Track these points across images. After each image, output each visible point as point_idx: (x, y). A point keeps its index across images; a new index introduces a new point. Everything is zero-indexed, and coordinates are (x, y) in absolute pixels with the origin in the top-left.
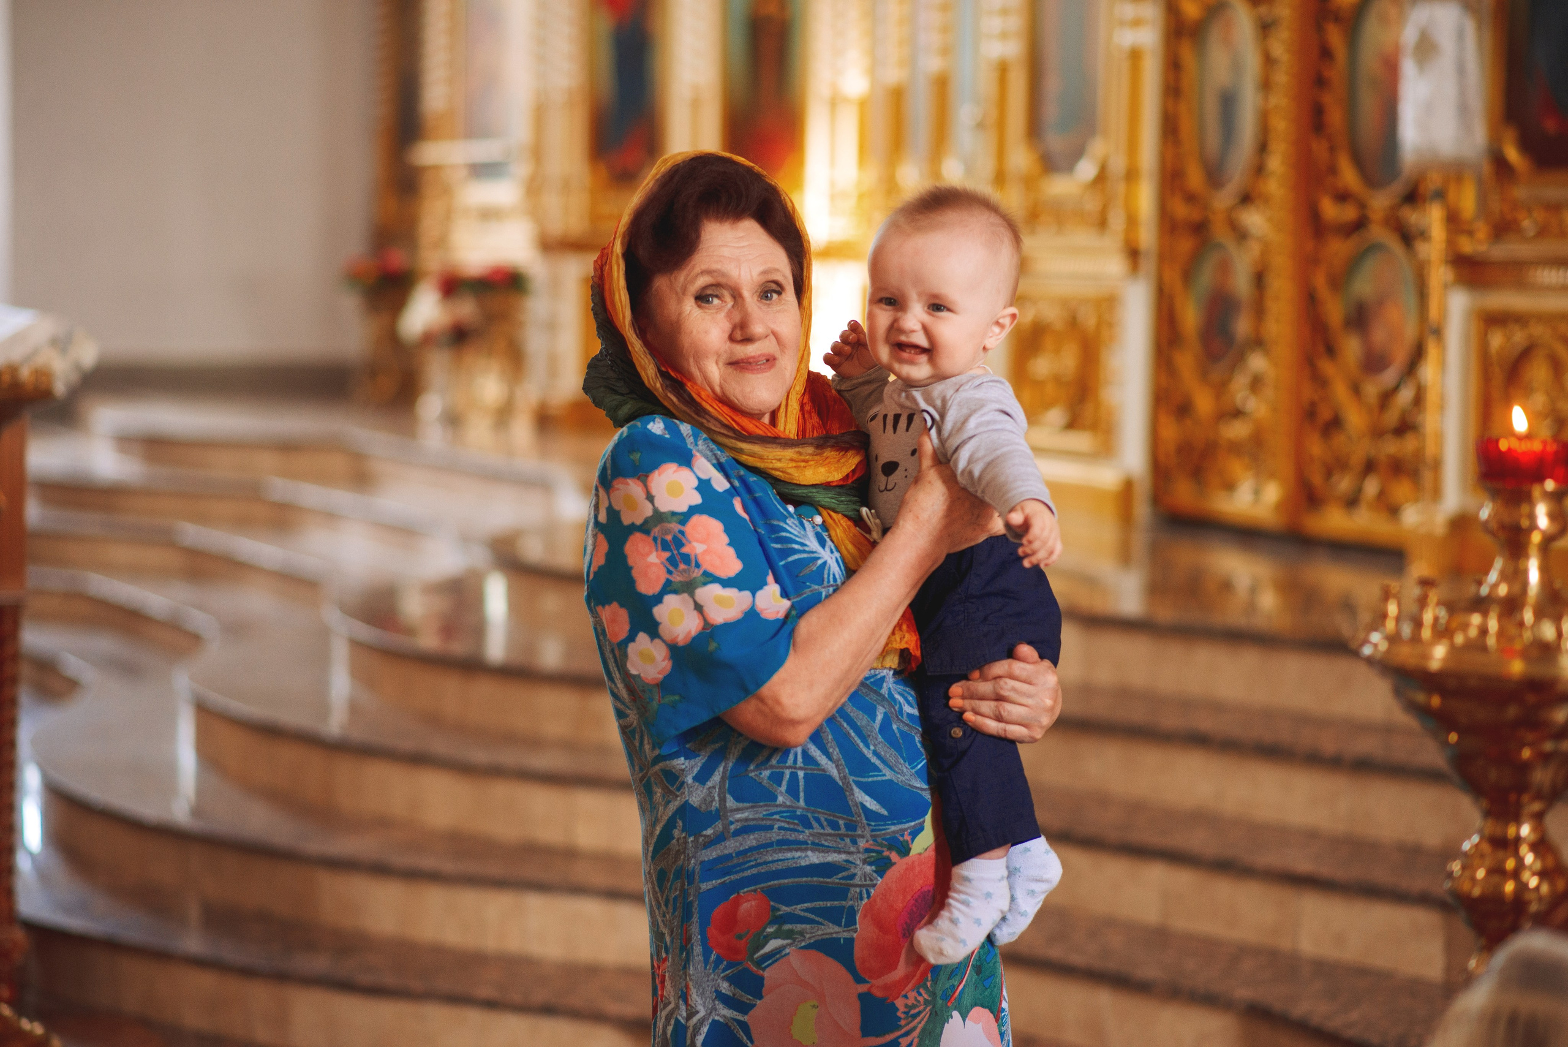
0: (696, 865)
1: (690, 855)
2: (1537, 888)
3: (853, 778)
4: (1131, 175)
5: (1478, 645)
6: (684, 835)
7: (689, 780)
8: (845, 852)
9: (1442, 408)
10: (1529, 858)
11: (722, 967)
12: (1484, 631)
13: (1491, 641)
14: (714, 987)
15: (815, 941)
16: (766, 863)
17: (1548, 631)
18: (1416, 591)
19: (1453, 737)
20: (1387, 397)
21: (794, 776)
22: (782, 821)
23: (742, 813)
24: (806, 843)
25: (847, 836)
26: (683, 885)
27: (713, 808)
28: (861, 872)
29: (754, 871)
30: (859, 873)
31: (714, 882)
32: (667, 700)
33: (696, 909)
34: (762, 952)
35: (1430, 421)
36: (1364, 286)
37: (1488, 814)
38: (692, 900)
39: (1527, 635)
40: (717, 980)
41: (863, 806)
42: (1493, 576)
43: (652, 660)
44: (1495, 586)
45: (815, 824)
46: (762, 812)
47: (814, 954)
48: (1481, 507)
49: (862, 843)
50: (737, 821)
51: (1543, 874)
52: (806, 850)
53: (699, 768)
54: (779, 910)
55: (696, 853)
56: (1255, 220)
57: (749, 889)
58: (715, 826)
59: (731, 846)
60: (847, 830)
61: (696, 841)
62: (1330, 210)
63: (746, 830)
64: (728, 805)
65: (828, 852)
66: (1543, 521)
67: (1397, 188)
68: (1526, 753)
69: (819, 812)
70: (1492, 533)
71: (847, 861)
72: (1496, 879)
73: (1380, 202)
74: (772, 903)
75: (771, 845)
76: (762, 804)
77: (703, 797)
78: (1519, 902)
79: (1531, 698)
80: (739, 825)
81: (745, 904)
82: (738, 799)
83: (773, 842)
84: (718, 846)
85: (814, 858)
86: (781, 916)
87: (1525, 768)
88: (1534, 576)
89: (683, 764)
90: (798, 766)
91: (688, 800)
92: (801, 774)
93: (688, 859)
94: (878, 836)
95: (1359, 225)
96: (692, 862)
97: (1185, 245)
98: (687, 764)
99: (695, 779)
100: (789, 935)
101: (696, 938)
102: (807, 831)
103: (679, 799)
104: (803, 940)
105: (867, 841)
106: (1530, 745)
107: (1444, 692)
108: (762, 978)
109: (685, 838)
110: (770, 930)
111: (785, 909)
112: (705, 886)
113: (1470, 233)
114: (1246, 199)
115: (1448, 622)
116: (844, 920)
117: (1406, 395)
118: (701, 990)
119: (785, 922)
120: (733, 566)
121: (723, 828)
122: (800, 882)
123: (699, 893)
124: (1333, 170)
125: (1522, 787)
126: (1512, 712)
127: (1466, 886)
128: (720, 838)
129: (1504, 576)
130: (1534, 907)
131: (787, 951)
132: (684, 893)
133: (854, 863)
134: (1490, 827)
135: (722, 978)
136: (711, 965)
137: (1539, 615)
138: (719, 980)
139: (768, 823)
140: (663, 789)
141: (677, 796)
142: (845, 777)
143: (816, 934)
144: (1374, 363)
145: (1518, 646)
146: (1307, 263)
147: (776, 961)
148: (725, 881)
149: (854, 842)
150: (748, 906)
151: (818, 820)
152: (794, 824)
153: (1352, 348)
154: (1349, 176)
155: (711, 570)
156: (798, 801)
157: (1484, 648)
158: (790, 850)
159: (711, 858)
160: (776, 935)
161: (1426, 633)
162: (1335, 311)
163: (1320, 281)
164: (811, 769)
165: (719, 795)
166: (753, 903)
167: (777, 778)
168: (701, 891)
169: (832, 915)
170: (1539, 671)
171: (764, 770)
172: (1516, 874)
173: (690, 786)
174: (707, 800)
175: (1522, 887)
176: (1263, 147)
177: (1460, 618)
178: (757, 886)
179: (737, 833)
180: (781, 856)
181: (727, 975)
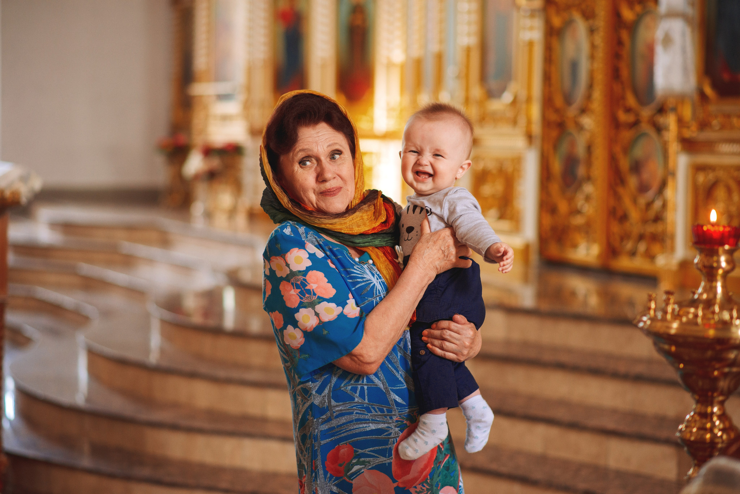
0: (318, 432)
1: (315, 428)
2: (721, 436)
3: (390, 388)
4: (529, 100)
5: (693, 322)
6: (312, 418)
7: (314, 393)
8: (387, 423)
9: (675, 210)
10: (717, 423)
11: (333, 480)
12: (696, 316)
13: (699, 320)
14: (329, 489)
15: (375, 465)
16: (350, 430)
17: (726, 316)
18: (664, 297)
19: (682, 366)
20: (649, 205)
21: (362, 388)
22: (357, 410)
23: (339, 407)
24: (369, 420)
25: (388, 415)
26: (312, 441)
27: (325, 406)
28: (394, 431)
29: (345, 434)
30: (393, 432)
31: (327, 440)
32: (302, 357)
33: (319, 453)
34: (351, 472)
35: (669, 216)
36: (639, 152)
37: (698, 402)
38: (317, 449)
39: (716, 317)
40: (331, 486)
41: (395, 401)
42: (700, 290)
43: (295, 338)
44: (701, 294)
45: (373, 410)
46: (348, 406)
47: (375, 471)
48: (695, 257)
49: (395, 418)
50: (337, 411)
51: (723, 430)
52: (369, 423)
53: (318, 387)
54: (358, 452)
55: (318, 427)
56: (587, 121)
57: (343, 443)
58: (327, 414)
59: (334, 423)
60: (388, 413)
61: (318, 421)
62: (623, 117)
63: (341, 414)
64: (332, 404)
65: (379, 424)
66: (724, 264)
67: (653, 106)
68: (716, 373)
69: (375, 405)
70: (700, 270)
71: (388, 427)
72: (702, 432)
73: (646, 113)
74: (354, 449)
75: (352, 421)
76: (348, 402)
77: (320, 401)
78: (713, 443)
79: (718, 347)
80: (338, 413)
81: (342, 450)
82: (336, 401)
83: (354, 420)
84: (328, 423)
85: (373, 427)
86: (359, 455)
87: (716, 380)
88: (719, 290)
89: (311, 385)
90: (364, 384)
91: (313, 402)
92: (366, 387)
93: (314, 430)
94: (401, 414)
95: (636, 124)
96: (316, 431)
97: (554, 133)
98: (312, 385)
99: (316, 392)
100: (363, 463)
101: (320, 467)
102: (369, 414)
103: (309, 401)
104: (369, 465)
105: (397, 417)
106: (717, 369)
107: (678, 345)
108: (352, 484)
109: (312, 419)
110: (354, 461)
111: (360, 451)
112: (323, 442)
113: (688, 127)
114: (583, 111)
115: (679, 311)
116: (387, 454)
117: (658, 204)
118: (323, 491)
119: (361, 457)
120: (331, 292)
121: (330, 415)
122: (367, 438)
123: (320, 446)
124: (623, 98)
125: (714, 389)
126: (709, 353)
127: (688, 435)
128: (329, 420)
129: (705, 290)
130: (720, 446)
131: (363, 471)
132: (313, 446)
133: (391, 428)
134: (700, 408)
135: (333, 485)
136: (328, 479)
137: (722, 308)
138: (332, 486)
139: (351, 411)
140: (302, 397)
141: (308, 400)
142: (386, 388)
143: (376, 462)
144: (643, 188)
145: (712, 322)
146: (611, 141)
147: (357, 476)
148: (332, 439)
149: (391, 418)
150: (344, 451)
151: (374, 409)
152: (363, 411)
153: (633, 181)
154: (631, 101)
155: (321, 296)
156: (365, 400)
157: (696, 324)
158: (362, 423)
159: (325, 429)
160: (356, 464)
161: (669, 317)
162: (624, 164)
163: (618, 149)
164: (370, 385)
165: (328, 400)
166: (346, 449)
167: (354, 390)
168: (322, 444)
169: (383, 453)
170: (722, 334)
171: (348, 386)
172: (711, 430)
173: (314, 395)
174: (322, 402)
175: (714, 436)
176: (591, 86)
177: (685, 309)
178: (347, 441)
179: (337, 417)
180: (357, 426)
181: (336, 483)
